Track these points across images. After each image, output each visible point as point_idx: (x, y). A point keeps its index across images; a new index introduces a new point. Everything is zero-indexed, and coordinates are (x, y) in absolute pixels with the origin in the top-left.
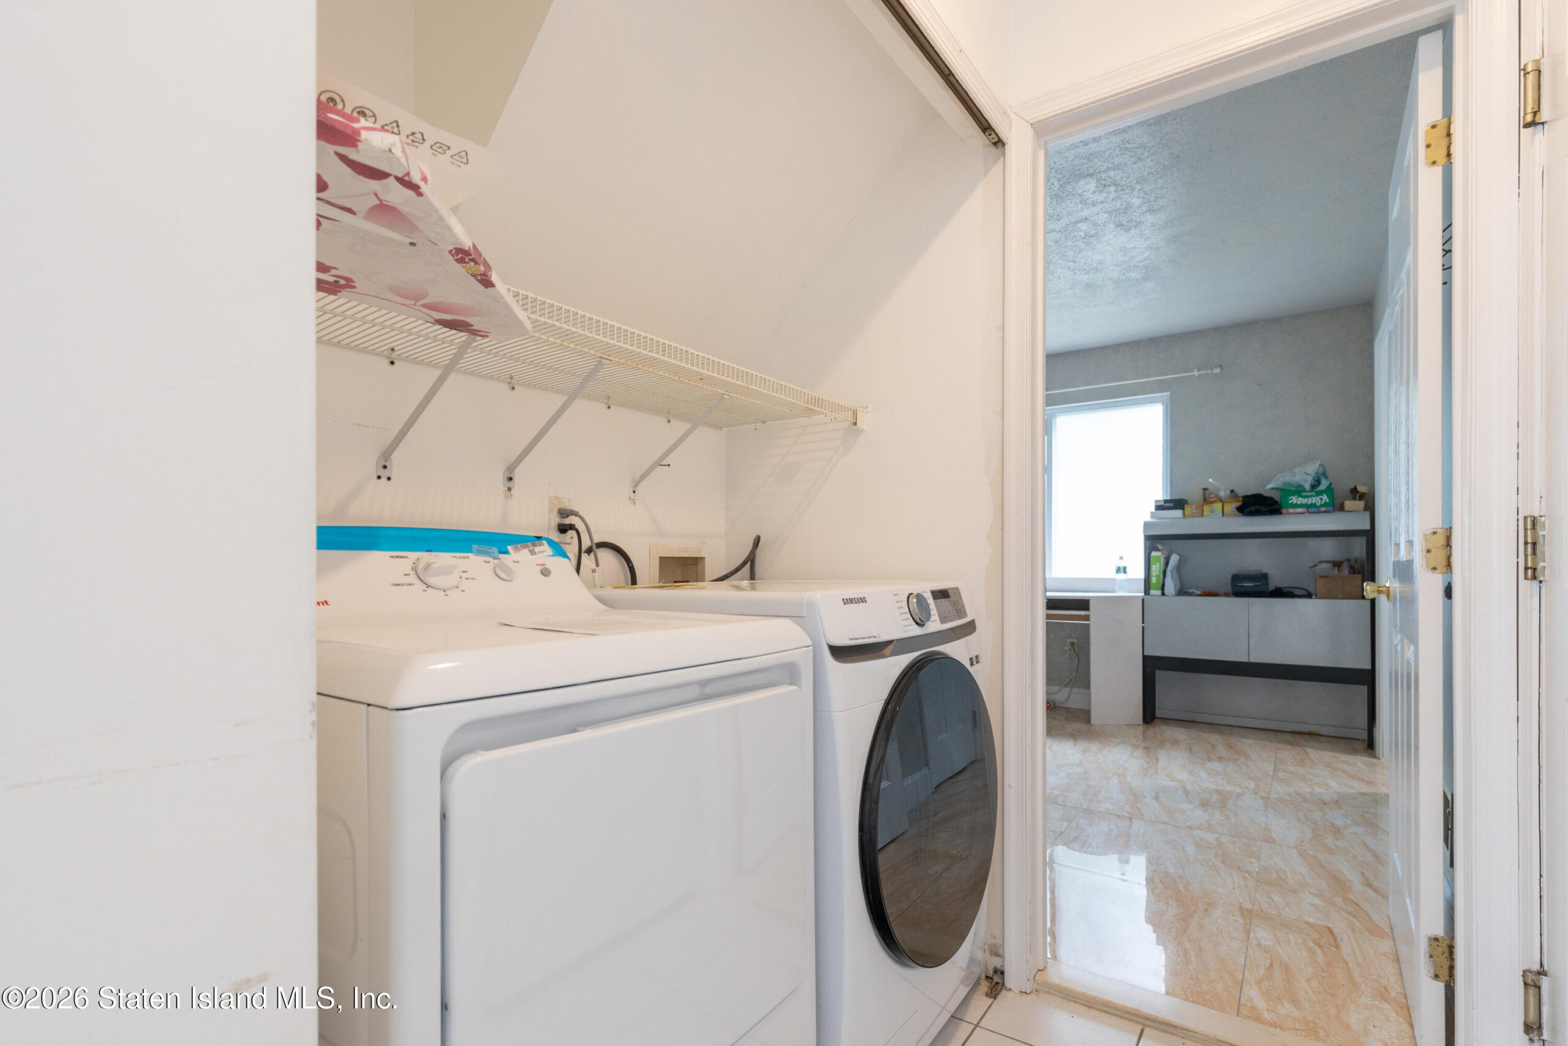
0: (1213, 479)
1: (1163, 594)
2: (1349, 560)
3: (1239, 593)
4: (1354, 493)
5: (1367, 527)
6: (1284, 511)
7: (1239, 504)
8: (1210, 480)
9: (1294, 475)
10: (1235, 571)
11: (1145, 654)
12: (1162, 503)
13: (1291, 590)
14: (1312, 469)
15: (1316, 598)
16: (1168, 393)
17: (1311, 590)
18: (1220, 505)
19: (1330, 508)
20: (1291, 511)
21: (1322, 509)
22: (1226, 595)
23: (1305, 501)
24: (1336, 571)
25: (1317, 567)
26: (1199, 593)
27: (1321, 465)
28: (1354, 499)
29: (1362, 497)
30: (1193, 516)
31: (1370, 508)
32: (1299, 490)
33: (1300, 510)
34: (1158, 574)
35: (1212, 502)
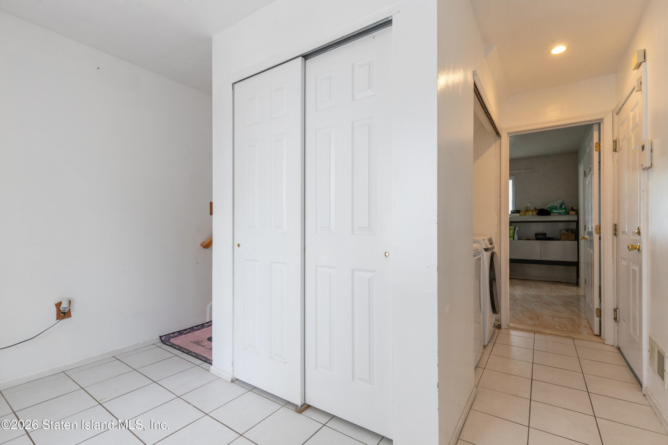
0: (529, 204)
1: (514, 239)
2: (571, 229)
3: (537, 239)
4: (572, 209)
5: (576, 219)
6: (551, 214)
7: (537, 212)
9: (554, 203)
10: (536, 233)
11: (511, 258)
12: (513, 211)
13: (553, 238)
14: (560, 202)
15: (561, 240)
16: (514, 177)
17: (559, 238)
18: (531, 212)
19: (565, 214)
20: (554, 214)
21: (563, 214)
22: (533, 240)
23: (557, 211)
24: (567, 232)
25: (561, 231)
26: (525, 239)
27: (562, 201)
28: (572, 211)
29: (575, 210)
30: (522, 215)
31: (577, 214)
32: (556, 208)
33: (556, 214)
34: (512, 233)
35: (529, 211)
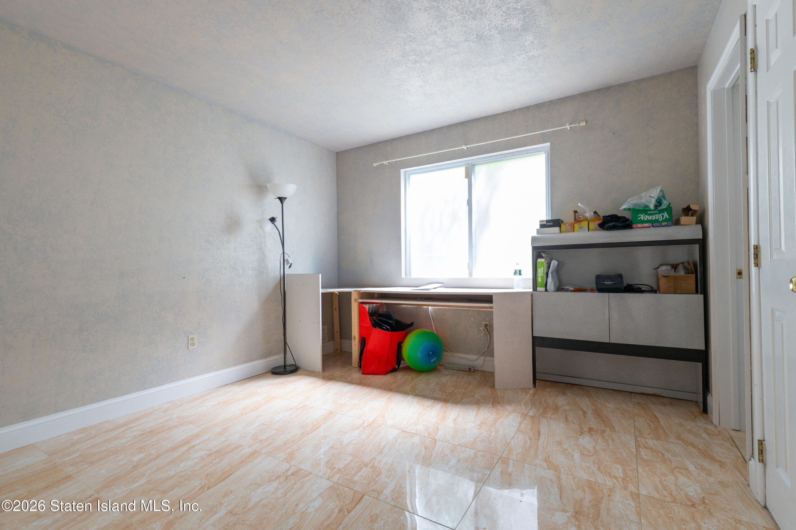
0: (581, 204)
1: (546, 290)
2: (683, 263)
3: (601, 289)
4: (687, 211)
5: (700, 237)
6: (635, 226)
7: (601, 221)
8: (579, 204)
9: (641, 199)
10: (598, 273)
11: (534, 335)
12: (545, 223)
13: (641, 286)
14: (655, 193)
15: (660, 293)
16: (549, 144)
17: (655, 288)
18: (587, 223)
19: (670, 223)
20: (639, 225)
21: (664, 224)
22: (592, 290)
23: (650, 218)
24: (672, 273)
25: (659, 269)
26: (572, 289)
27: (661, 191)
28: (687, 215)
29: (694, 213)
30: (567, 231)
31: (702, 220)
32: (645, 210)
33: (647, 225)
34: (542, 275)
35: (580, 221)
